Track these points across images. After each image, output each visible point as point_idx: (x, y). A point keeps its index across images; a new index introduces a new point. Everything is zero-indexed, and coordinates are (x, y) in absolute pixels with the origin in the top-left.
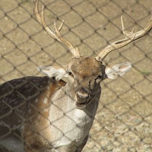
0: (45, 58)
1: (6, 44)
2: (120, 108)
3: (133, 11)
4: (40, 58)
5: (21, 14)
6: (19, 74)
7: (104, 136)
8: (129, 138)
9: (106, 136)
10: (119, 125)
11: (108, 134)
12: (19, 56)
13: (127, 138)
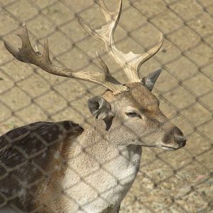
0: (79, 92)
1: (25, 71)
2: (183, 163)
3: (204, 27)
4: (72, 92)
5: (46, 30)
6: (42, 113)
7: (159, 202)
8: (194, 205)
9: (162, 202)
10: (180, 188)
11: (166, 199)
12: (42, 88)
13: (191, 205)
